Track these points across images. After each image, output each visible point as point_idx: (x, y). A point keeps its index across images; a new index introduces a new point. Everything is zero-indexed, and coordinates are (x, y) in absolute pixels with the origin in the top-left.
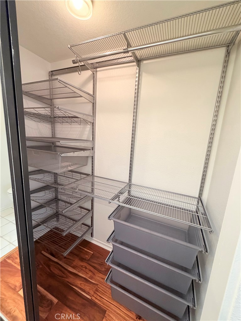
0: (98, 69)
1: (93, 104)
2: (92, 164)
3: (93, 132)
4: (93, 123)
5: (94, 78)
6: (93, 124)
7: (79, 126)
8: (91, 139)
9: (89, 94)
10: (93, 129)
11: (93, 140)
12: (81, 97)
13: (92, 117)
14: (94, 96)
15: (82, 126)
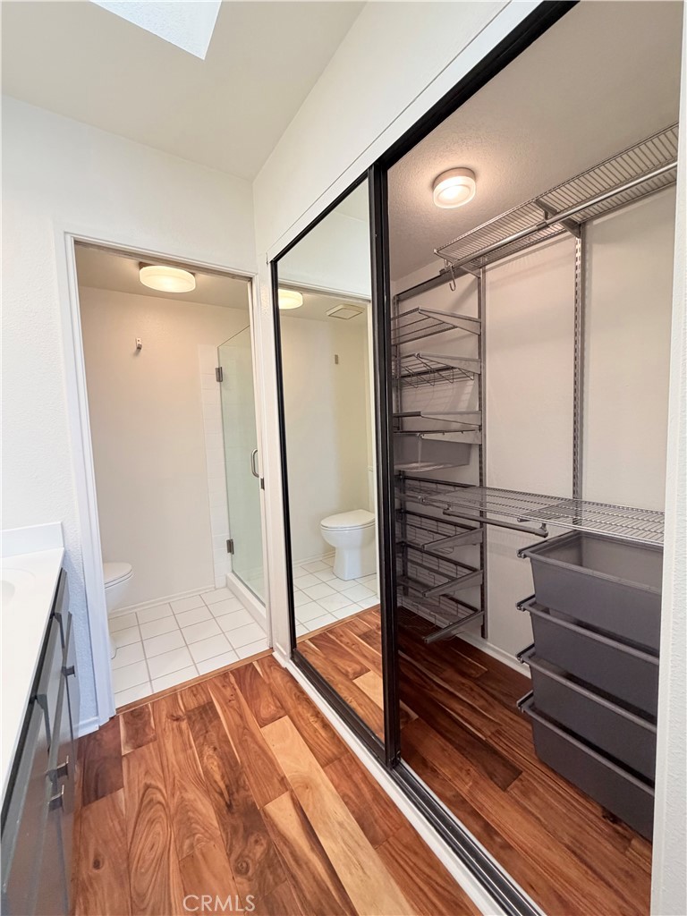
0: (487, 267)
1: (480, 335)
2: (481, 462)
3: (480, 393)
4: (480, 375)
5: (480, 286)
6: (480, 377)
7: (450, 386)
8: (477, 409)
9: (470, 319)
10: (480, 386)
11: (480, 410)
12: (455, 327)
13: (477, 361)
14: (480, 321)
15: (455, 385)
